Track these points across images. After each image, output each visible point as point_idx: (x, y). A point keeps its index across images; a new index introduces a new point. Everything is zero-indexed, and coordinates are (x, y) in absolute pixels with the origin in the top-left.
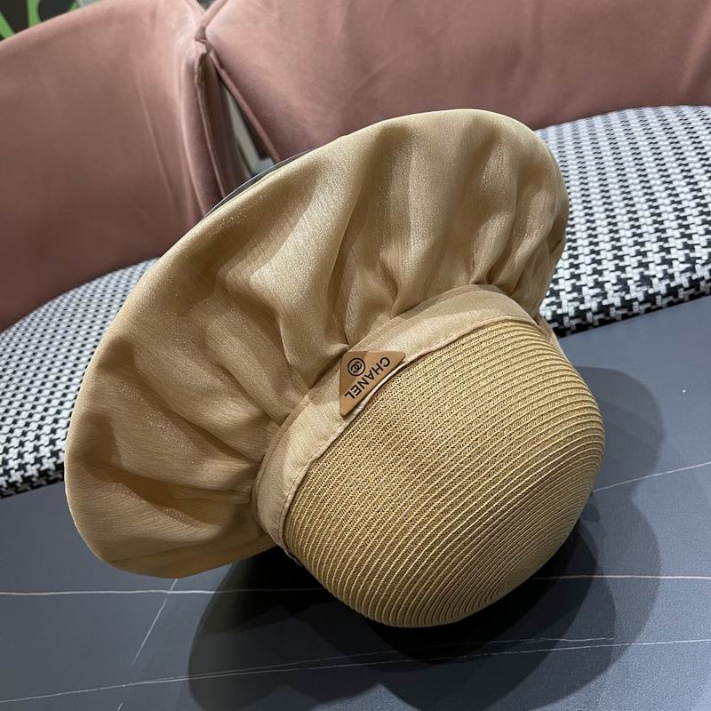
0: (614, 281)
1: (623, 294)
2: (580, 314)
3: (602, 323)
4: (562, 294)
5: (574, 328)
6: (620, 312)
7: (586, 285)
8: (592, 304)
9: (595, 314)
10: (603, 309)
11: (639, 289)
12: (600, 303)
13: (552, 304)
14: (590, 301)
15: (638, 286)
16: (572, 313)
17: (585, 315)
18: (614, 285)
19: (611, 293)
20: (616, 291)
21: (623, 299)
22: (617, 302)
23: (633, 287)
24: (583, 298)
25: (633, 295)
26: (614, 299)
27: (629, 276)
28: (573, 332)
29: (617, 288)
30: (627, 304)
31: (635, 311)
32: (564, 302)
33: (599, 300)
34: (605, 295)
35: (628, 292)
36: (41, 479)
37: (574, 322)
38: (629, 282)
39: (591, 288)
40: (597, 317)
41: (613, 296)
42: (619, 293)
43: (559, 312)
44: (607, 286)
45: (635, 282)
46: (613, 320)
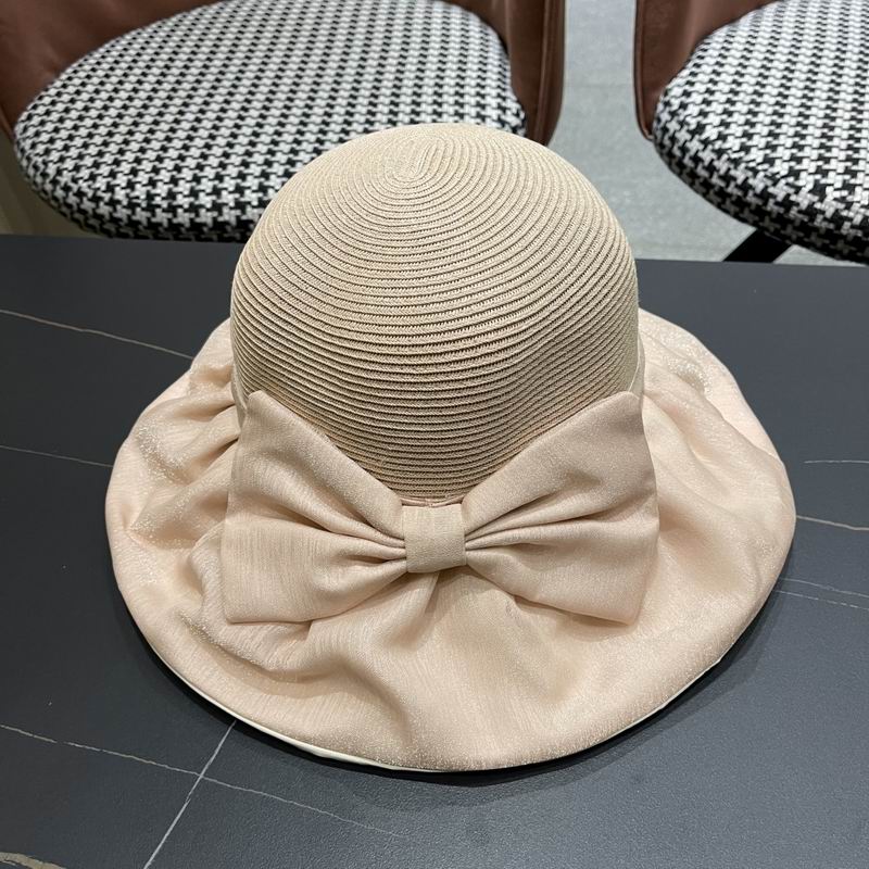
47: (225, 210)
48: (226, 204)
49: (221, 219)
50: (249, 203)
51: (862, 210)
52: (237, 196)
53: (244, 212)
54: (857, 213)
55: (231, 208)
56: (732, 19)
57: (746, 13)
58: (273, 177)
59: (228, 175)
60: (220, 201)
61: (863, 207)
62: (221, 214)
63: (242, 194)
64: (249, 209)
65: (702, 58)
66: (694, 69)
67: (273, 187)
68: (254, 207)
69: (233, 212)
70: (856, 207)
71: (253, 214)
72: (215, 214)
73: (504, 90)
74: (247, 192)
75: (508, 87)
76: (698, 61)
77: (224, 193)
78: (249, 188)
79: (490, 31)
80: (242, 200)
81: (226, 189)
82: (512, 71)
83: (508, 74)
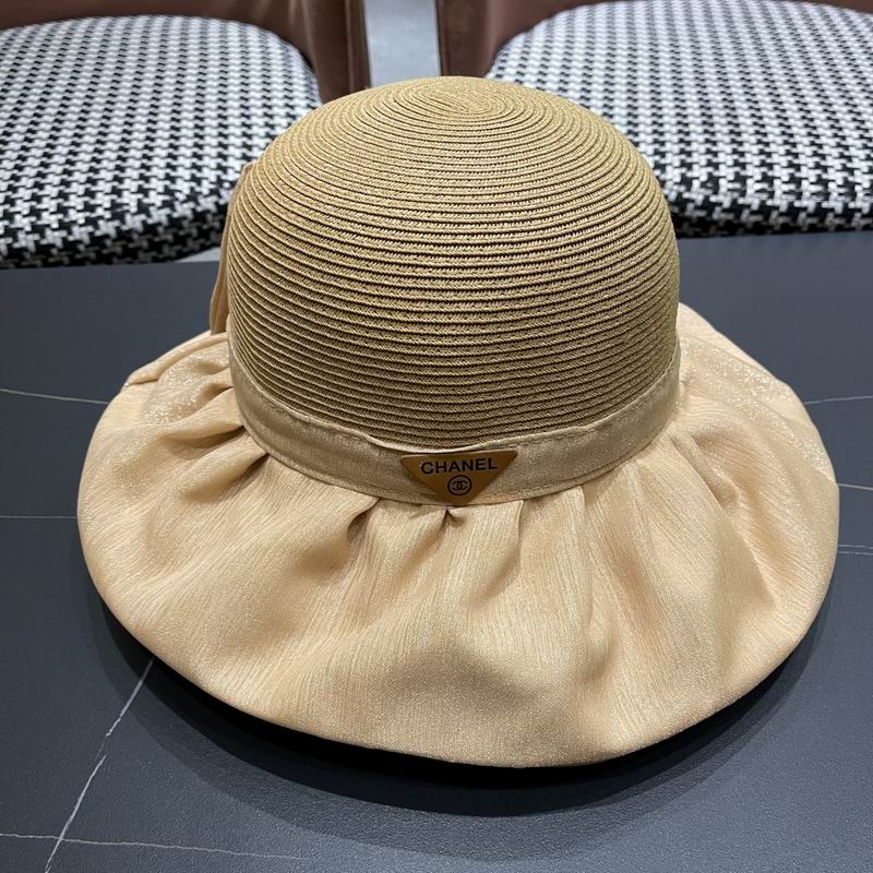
0: (840, 182)
1: (848, 199)
2: (793, 211)
3: (813, 229)
4: (777, 182)
5: (777, 228)
6: (837, 221)
7: (806, 179)
8: (809, 203)
9: (809, 215)
10: (820, 212)
11: (867, 198)
12: (819, 204)
13: (762, 191)
14: (808, 199)
15: (867, 195)
16: (784, 208)
17: (798, 215)
18: (839, 186)
19: (834, 195)
20: (841, 194)
21: (846, 206)
22: (839, 207)
23: (860, 195)
24: (801, 194)
25: (858, 204)
26: (836, 203)
27: (858, 180)
28: (775, 233)
29: (842, 190)
30: (848, 213)
31: (853, 224)
32: (778, 193)
33: (819, 199)
34: (827, 196)
35: (854, 200)
36: (9, 260)
37: (782, 220)
38: (857, 188)
39: (812, 183)
40: (810, 221)
41: (836, 200)
42: (843, 198)
43: (769, 203)
44: (832, 186)
45: (864, 189)
46: (825, 230)
47: (21, 235)
48: (22, 229)
49: (16, 245)
50: (48, 226)
51: (676, 187)
52: (33, 219)
53: (43, 236)
54: (671, 190)
55: (28, 233)
56: (527, 27)
57: (538, 22)
58: (72, 197)
59: (21, 198)
60: (13, 226)
61: (676, 183)
62: (16, 239)
63: (39, 217)
64: (48, 232)
65: (504, 61)
66: (500, 72)
67: (73, 208)
68: (54, 230)
69: (30, 237)
70: (669, 184)
71: (55, 237)
72: (10, 240)
73: (313, 100)
74: (45, 215)
75: (317, 98)
76: (502, 65)
77: (18, 217)
78: (46, 210)
79: (290, 48)
80: (40, 223)
81: (19, 213)
82: (319, 83)
83: (315, 86)
